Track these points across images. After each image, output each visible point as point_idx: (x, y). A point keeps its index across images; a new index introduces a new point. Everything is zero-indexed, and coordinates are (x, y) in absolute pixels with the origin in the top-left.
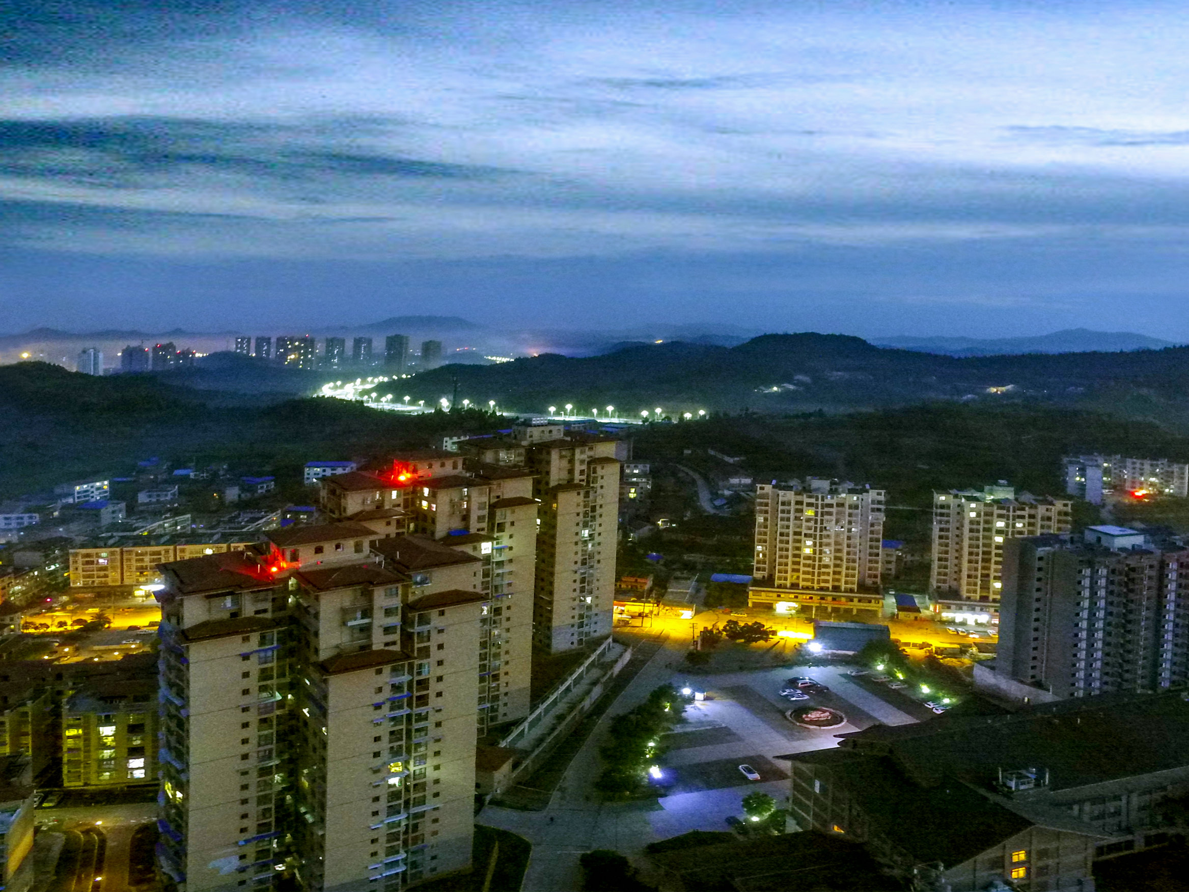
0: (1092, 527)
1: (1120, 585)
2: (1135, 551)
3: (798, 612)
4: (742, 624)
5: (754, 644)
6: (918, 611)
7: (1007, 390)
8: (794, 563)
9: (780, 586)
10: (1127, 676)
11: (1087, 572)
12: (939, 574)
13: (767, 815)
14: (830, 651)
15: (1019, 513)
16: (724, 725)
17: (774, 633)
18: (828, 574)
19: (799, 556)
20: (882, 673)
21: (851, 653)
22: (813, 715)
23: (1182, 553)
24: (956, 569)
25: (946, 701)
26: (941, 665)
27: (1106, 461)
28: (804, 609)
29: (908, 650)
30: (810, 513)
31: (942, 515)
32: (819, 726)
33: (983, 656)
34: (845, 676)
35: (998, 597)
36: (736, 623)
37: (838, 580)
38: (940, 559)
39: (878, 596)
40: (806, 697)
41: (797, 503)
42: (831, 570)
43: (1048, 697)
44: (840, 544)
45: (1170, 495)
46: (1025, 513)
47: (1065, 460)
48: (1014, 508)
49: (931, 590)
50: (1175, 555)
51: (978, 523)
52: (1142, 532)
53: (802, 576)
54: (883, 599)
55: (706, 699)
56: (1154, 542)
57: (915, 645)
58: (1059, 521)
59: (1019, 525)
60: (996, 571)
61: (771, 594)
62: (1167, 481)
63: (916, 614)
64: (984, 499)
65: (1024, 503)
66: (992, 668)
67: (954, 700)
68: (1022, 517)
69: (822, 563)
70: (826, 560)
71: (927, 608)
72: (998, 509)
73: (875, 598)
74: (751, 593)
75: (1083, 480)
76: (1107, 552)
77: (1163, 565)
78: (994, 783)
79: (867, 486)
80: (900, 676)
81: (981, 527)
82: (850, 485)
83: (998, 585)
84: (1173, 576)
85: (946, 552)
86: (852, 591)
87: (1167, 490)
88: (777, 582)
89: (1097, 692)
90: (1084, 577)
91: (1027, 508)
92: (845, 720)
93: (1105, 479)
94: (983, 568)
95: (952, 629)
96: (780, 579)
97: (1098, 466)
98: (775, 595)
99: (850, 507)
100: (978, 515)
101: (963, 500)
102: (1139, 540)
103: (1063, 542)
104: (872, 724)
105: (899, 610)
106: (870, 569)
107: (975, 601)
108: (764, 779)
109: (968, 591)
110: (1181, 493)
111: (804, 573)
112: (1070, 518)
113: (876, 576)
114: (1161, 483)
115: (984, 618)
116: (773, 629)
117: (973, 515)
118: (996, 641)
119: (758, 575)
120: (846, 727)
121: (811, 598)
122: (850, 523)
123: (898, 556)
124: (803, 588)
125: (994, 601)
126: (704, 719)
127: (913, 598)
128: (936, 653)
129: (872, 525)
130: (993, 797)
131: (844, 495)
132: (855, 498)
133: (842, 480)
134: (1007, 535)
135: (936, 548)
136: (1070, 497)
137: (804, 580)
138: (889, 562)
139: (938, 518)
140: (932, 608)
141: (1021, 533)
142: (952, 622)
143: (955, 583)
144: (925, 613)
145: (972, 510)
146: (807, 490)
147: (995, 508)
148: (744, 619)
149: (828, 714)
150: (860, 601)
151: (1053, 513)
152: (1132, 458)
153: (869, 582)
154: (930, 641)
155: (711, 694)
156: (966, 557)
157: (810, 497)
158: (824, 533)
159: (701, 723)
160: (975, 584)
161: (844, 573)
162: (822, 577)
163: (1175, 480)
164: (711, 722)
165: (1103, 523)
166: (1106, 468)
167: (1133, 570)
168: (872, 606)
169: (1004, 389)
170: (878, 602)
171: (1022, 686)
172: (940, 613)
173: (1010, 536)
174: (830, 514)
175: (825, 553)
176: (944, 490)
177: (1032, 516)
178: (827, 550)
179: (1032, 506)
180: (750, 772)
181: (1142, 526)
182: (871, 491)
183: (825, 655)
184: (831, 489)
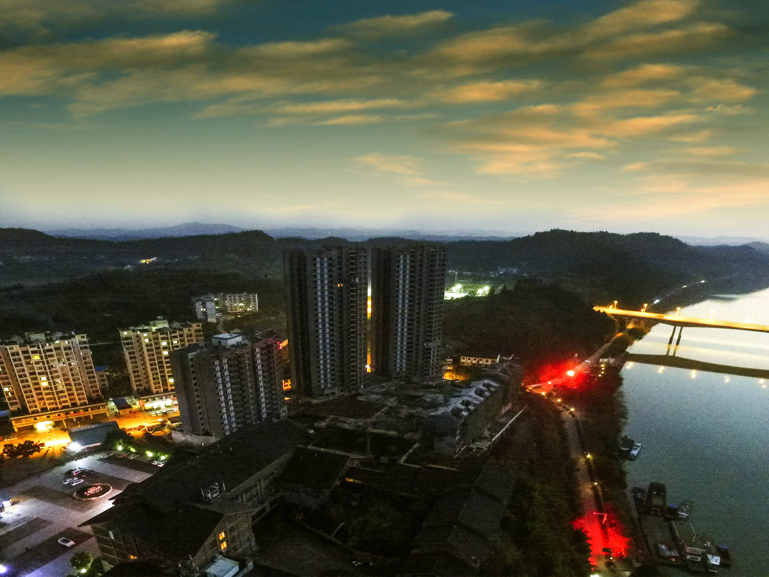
0: (215, 336)
1: (235, 366)
2: (238, 346)
3: (54, 426)
4: (16, 445)
5: (31, 456)
6: (130, 407)
7: (153, 261)
8: (38, 394)
9: (33, 412)
10: (247, 416)
11: (217, 362)
12: (136, 381)
13: (89, 565)
14: (86, 447)
15: (173, 335)
16: (35, 517)
17: (43, 445)
18: (65, 396)
19: (39, 389)
20: (121, 451)
21: (99, 444)
22: (91, 491)
23: (260, 342)
24: (145, 376)
25: (163, 458)
26: (153, 436)
27: (215, 297)
28: (57, 424)
29: (133, 433)
30: (36, 357)
31: (128, 344)
32: (98, 496)
33: (174, 425)
34: (101, 460)
35: (174, 388)
36: (11, 445)
37: (74, 399)
38: (134, 372)
39: (103, 404)
40: (82, 481)
41: (24, 352)
42: (66, 394)
43: (213, 440)
44: (66, 375)
45: (250, 312)
46: (177, 334)
47: (193, 299)
48: (170, 332)
49: (134, 393)
50: (258, 344)
51: (151, 345)
52: (239, 334)
53: (47, 402)
54: (107, 404)
55: (13, 504)
56: (247, 339)
57: (135, 429)
58: (197, 336)
59: (175, 342)
60: (168, 372)
61: (29, 419)
62: (248, 304)
63: (130, 409)
64: (151, 329)
65: (175, 329)
66: (182, 431)
67: (167, 456)
68: (176, 337)
69: (59, 390)
70: (60, 388)
71: (135, 404)
72: (161, 334)
73: (102, 406)
74: (13, 422)
75: (205, 310)
76: (225, 349)
77: (253, 350)
78: (201, 498)
79: (73, 333)
80: (133, 450)
81: (154, 347)
82: (59, 334)
83: (171, 381)
84: (258, 356)
85: (137, 367)
86: (85, 404)
87: (248, 309)
88: (30, 410)
89: (235, 430)
90: (216, 366)
91: (177, 332)
92: (111, 488)
93: (216, 307)
94: (161, 372)
95: (153, 413)
96: (31, 407)
97: (212, 301)
98: (33, 419)
99: (65, 349)
100: (150, 340)
101: (139, 332)
102: (239, 339)
103: (202, 348)
104: (127, 484)
105: (119, 409)
106: (92, 387)
107: (161, 393)
108: (77, 543)
109: (156, 388)
110: (255, 310)
111: (48, 399)
112: (201, 333)
113: (97, 391)
114: (245, 306)
115: (169, 402)
116: (41, 442)
117: (147, 341)
118: (179, 415)
119: (13, 408)
120: (114, 492)
121: (59, 415)
122: (68, 359)
123: (107, 375)
124: (51, 410)
125: (172, 390)
126: (18, 518)
127: (125, 400)
128: (149, 430)
129: (84, 358)
130: (202, 507)
131: (58, 342)
132: (67, 342)
133: (53, 332)
134: (170, 349)
135: (130, 365)
136: (200, 321)
137: (50, 404)
138: (103, 380)
139: (126, 346)
140: (138, 403)
141: (177, 347)
142: (152, 409)
143: (147, 385)
144: (135, 407)
145: (145, 338)
146: (28, 342)
147: (159, 334)
148: (16, 441)
149: (99, 487)
150: (92, 409)
151: (193, 332)
152: (229, 294)
153: (94, 395)
154: (143, 424)
155: (15, 500)
156: (149, 368)
157: (34, 347)
158: (53, 369)
159: (17, 522)
160: (159, 383)
161: (75, 393)
162: (62, 400)
163: (252, 303)
164: (24, 518)
165: (220, 333)
166: (216, 301)
167: (239, 356)
168: (102, 411)
169: (151, 260)
170: (104, 407)
171: (199, 437)
172: (143, 405)
173: (171, 350)
174: (52, 356)
175: (58, 383)
176: (126, 328)
177: (181, 336)
178: (57, 380)
179: (180, 330)
180: (67, 541)
181: (239, 331)
182: (76, 336)
183: (82, 450)
184: (47, 339)
